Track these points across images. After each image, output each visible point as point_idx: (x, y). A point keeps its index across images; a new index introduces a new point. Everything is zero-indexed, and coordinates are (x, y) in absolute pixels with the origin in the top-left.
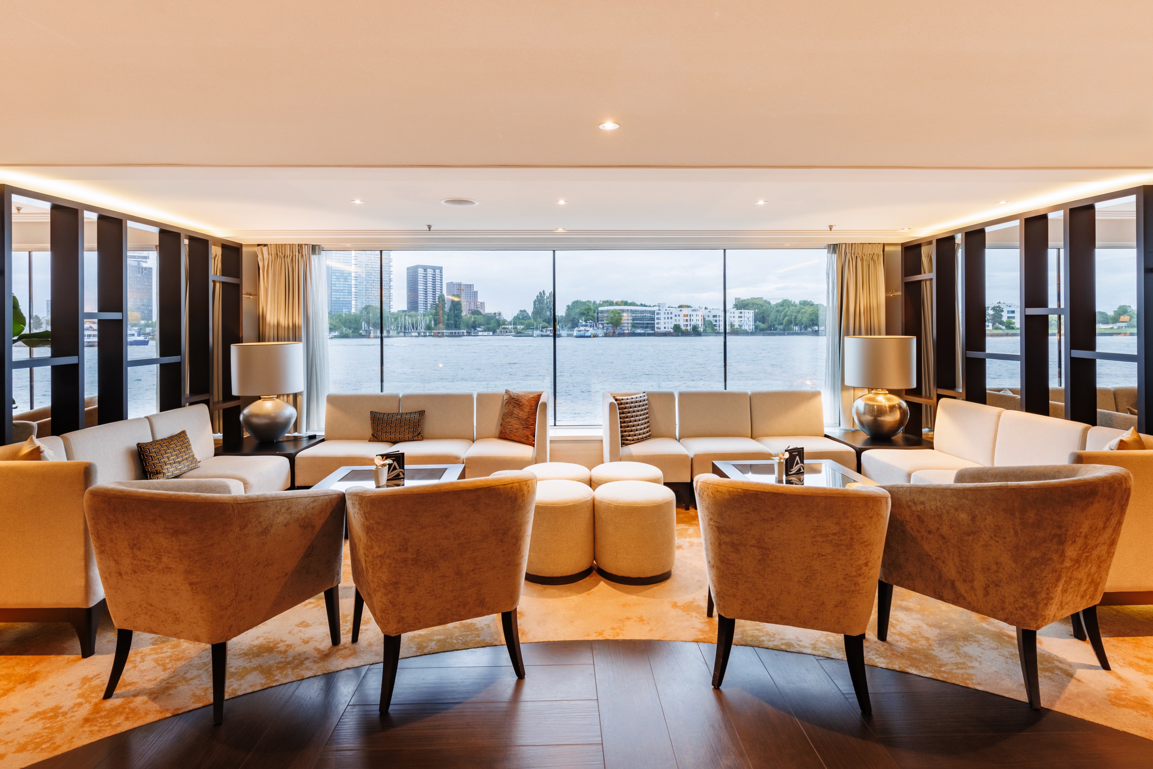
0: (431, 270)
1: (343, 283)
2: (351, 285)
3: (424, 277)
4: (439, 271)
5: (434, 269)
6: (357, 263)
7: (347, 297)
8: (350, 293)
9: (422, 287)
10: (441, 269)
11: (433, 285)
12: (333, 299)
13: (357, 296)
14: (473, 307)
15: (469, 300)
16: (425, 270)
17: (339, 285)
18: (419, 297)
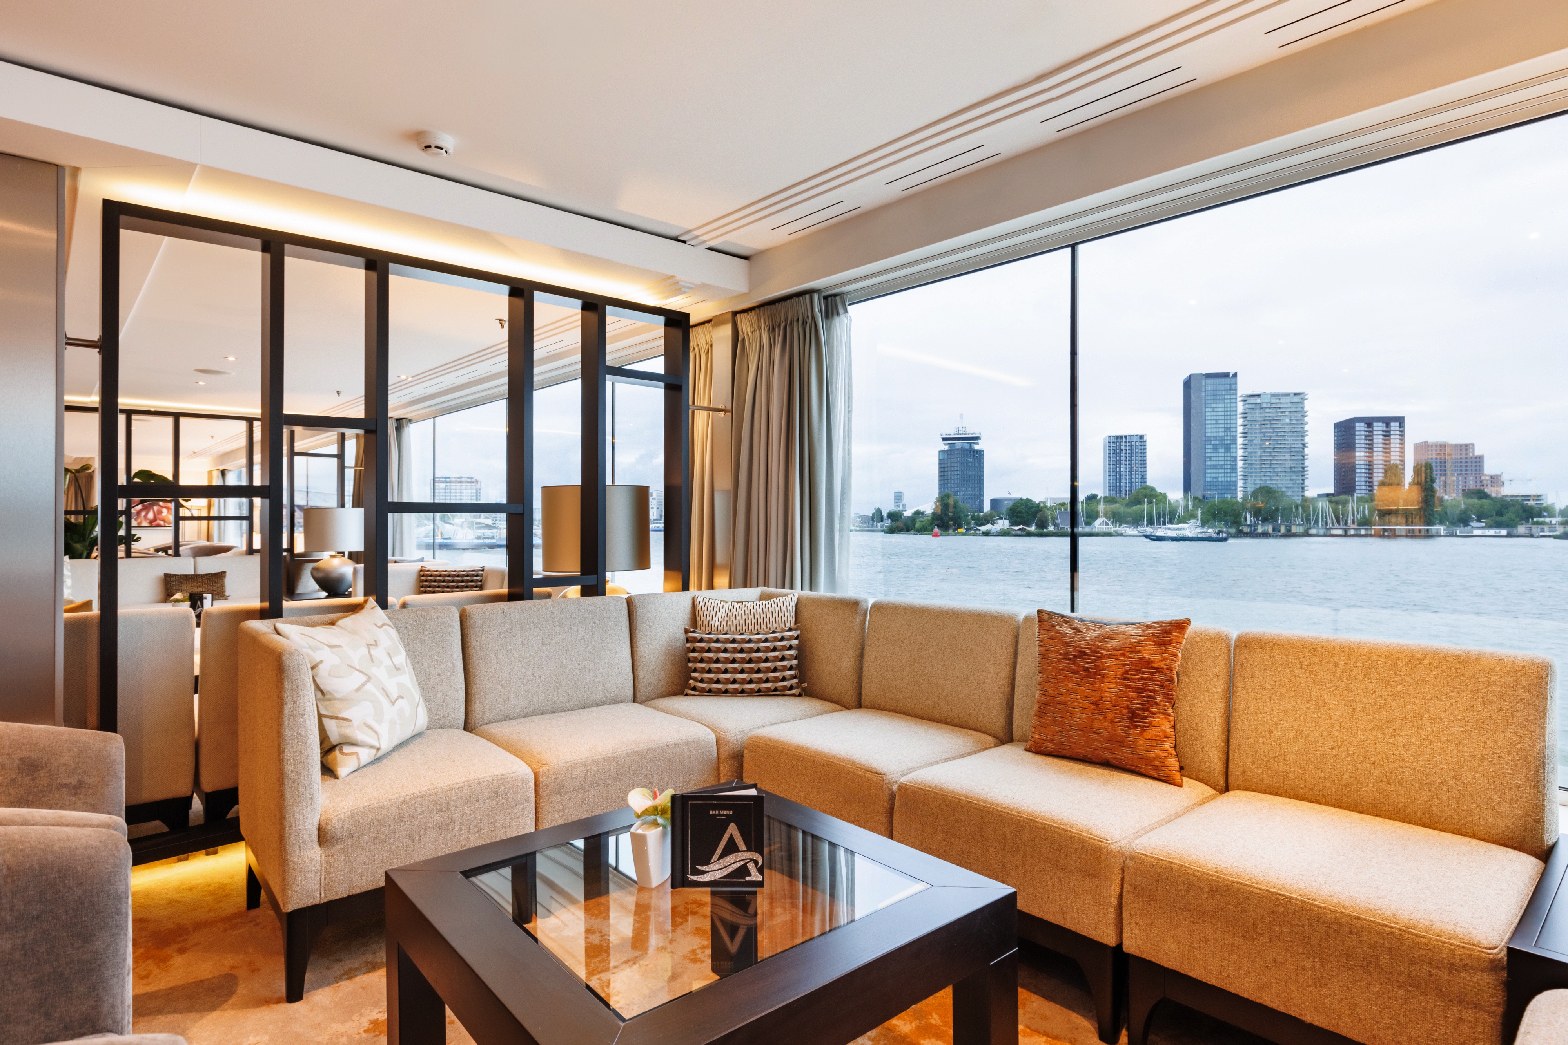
0: (1380, 424)
1: (1222, 455)
2: (1235, 457)
3: (1366, 436)
4: (1398, 424)
5: (1387, 421)
6: (1246, 423)
7: (1229, 475)
8: (1234, 469)
9: (1362, 454)
10: (1401, 420)
11: (1384, 448)
12: (1208, 479)
13: (1246, 474)
14: (1471, 484)
15: (1464, 472)
16: (1370, 425)
17: (1216, 459)
18: (1358, 471)
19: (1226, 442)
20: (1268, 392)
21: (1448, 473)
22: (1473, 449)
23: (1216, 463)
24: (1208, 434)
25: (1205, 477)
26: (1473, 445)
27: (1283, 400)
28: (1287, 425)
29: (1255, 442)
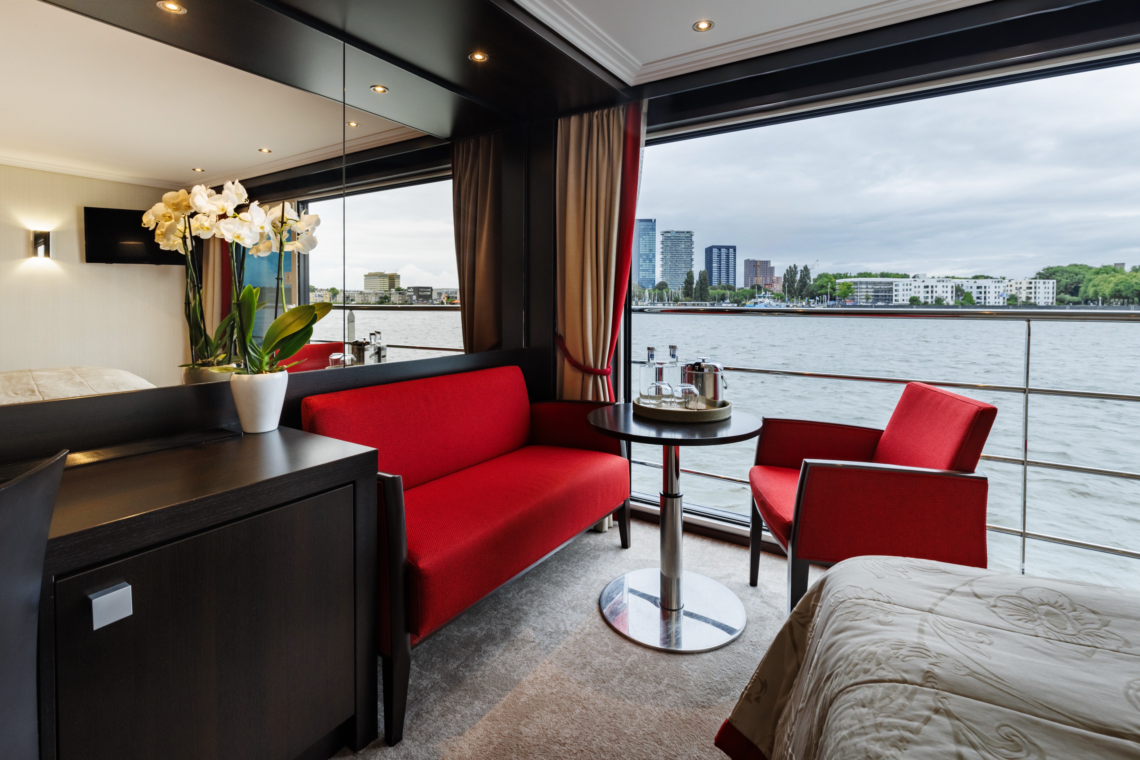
0: (724, 249)
1: (648, 264)
2: (654, 265)
3: (718, 256)
4: (733, 250)
5: (728, 248)
7: (651, 275)
8: (654, 272)
10: (734, 248)
11: (727, 262)
12: (640, 277)
14: (769, 282)
15: (765, 276)
16: (720, 250)
18: (714, 274)
19: (650, 257)
20: (674, 230)
21: (758, 276)
22: (770, 263)
23: (645, 268)
24: (641, 253)
25: (639, 276)
26: (770, 261)
27: (682, 235)
28: (684, 248)
29: (667, 257)
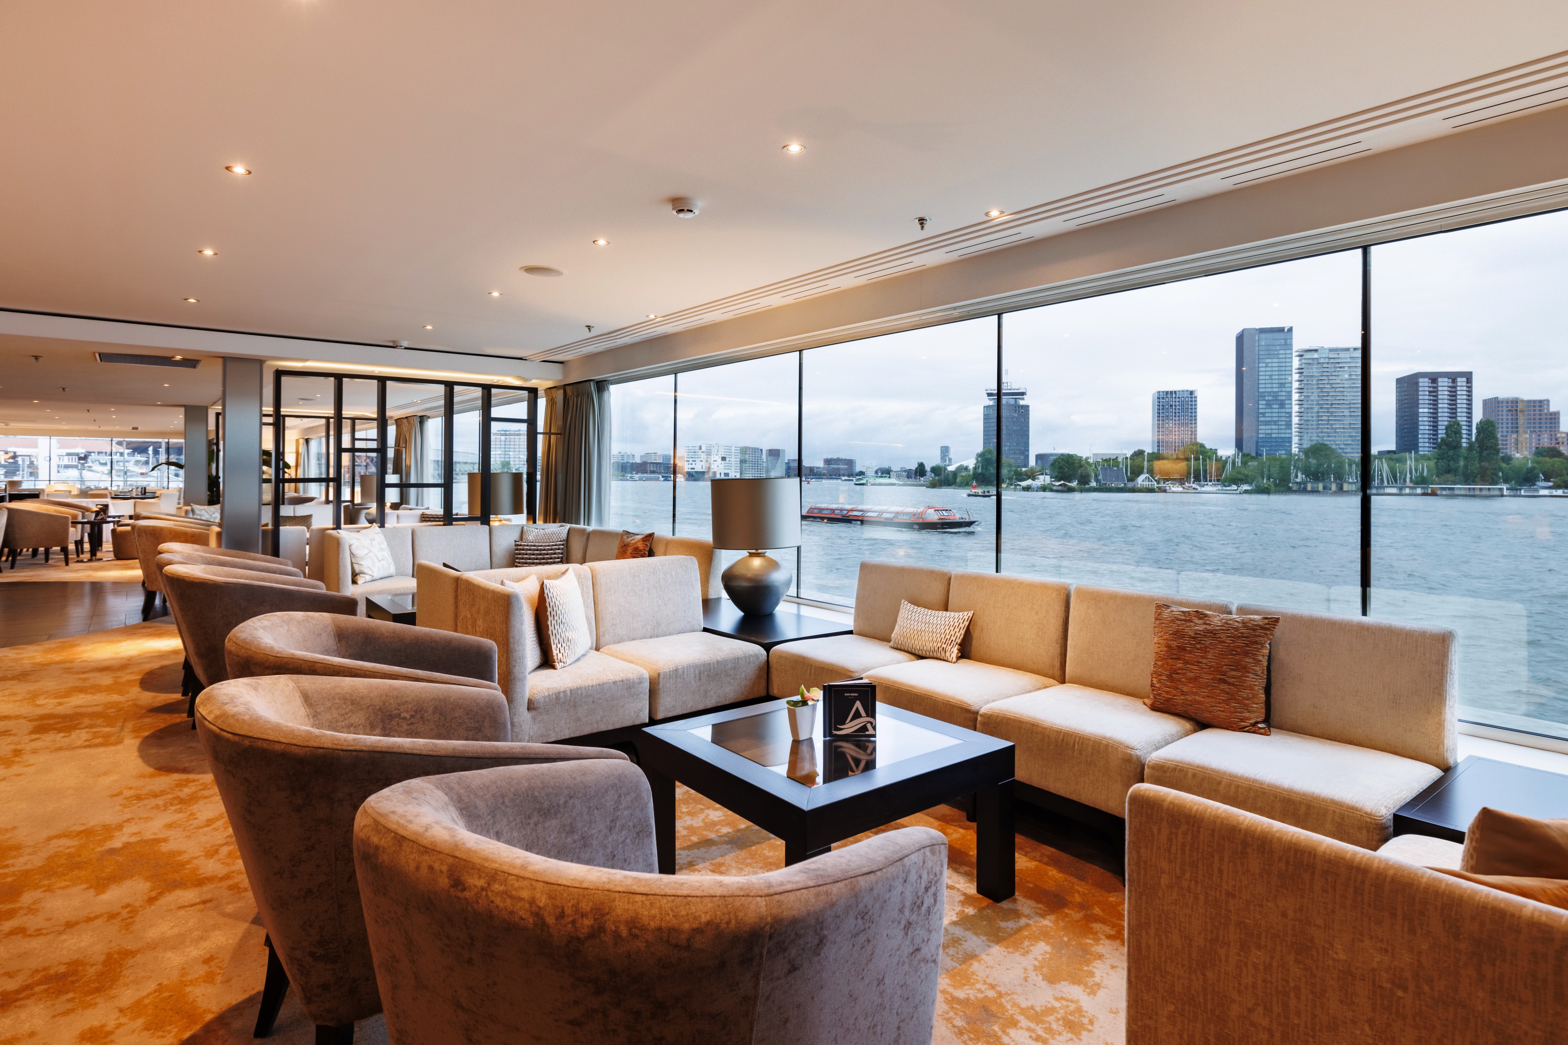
0: (1446, 380)
1: (1276, 410)
2: (1290, 413)
3: (1430, 392)
4: (1464, 379)
5: (1453, 377)
6: (1302, 378)
7: (1283, 431)
8: (1289, 425)
9: (1426, 410)
10: (1468, 376)
11: (1450, 405)
12: (1260, 436)
13: (1302, 430)
14: (1546, 442)
15: (1537, 429)
16: (1435, 381)
17: (1270, 415)
18: (1421, 428)
19: (1280, 398)
20: (1326, 346)
21: (1521, 430)
22: (1548, 405)
23: (1270, 419)
24: (1261, 390)
25: (1258, 433)
26: (1548, 401)
27: (1342, 355)
28: (1347, 380)
29: (1312, 398)
